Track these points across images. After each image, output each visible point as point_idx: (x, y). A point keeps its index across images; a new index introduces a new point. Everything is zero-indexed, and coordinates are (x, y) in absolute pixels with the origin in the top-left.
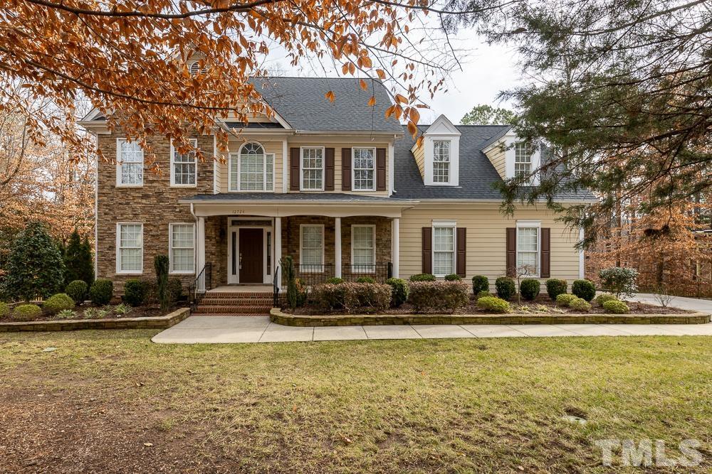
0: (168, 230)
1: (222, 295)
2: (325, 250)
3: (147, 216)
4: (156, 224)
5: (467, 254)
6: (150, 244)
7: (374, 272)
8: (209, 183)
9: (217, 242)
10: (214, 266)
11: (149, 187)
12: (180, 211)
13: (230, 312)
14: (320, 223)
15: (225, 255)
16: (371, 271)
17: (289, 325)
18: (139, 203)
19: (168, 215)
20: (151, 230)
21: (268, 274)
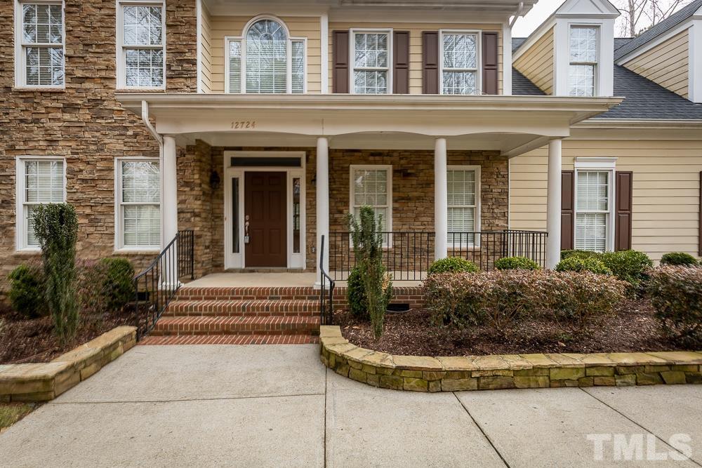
0: (111, 170)
1: (212, 294)
2: (394, 209)
3: (73, 144)
4: (90, 159)
5: (634, 217)
6: (80, 195)
7: (478, 247)
8: (189, 82)
9: (204, 194)
10: (199, 237)
11: (77, 90)
12: (135, 135)
13: (227, 333)
14: (384, 163)
15: (219, 217)
16: (471, 246)
17: (383, 386)
18: (59, 120)
19: (114, 143)
20: (81, 171)
21: (295, 251)
